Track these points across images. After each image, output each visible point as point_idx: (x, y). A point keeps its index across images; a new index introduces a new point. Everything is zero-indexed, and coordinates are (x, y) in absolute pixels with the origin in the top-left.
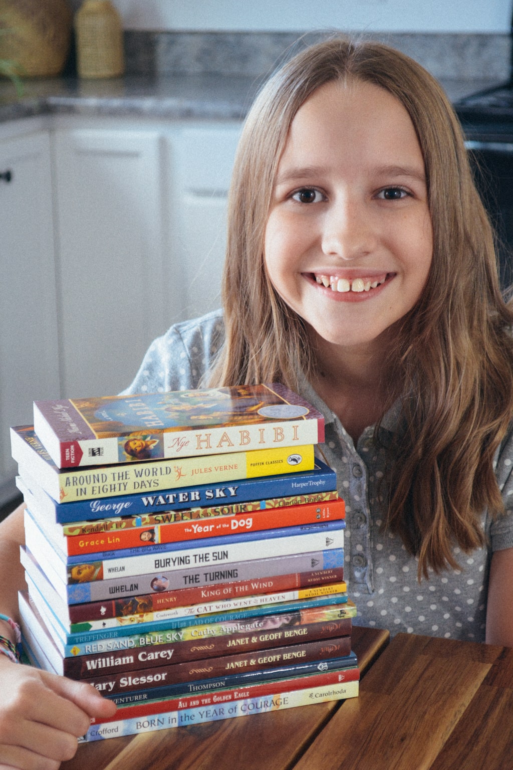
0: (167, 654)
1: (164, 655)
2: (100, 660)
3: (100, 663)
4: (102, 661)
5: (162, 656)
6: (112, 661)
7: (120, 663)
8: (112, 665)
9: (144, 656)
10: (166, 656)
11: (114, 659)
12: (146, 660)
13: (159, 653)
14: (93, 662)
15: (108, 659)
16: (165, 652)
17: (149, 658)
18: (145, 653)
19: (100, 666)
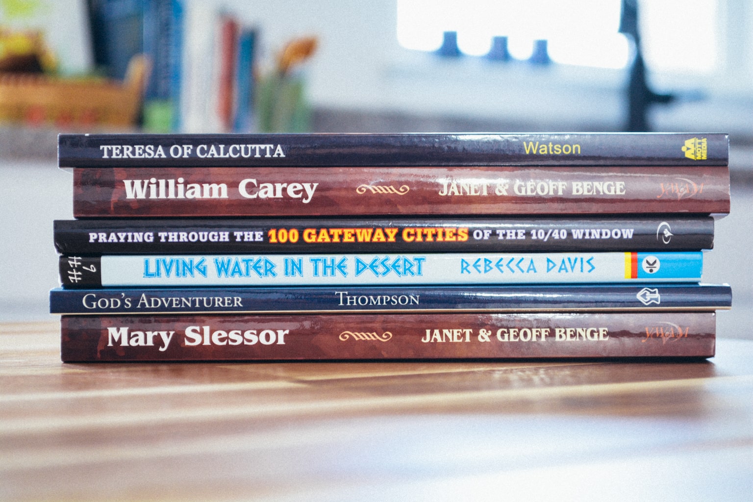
0: (304, 190)
1: (297, 192)
2: (153, 180)
3: (153, 188)
4: (158, 184)
5: (291, 193)
6: (181, 187)
7: (198, 195)
8: (181, 196)
9: (250, 187)
10: (300, 196)
11: (186, 184)
12: (255, 196)
13: (285, 185)
14: (138, 183)
15: (171, 182)
16: (299, 187)
17: (262, 195)
18: (254, 181)
19: (153, 196)
